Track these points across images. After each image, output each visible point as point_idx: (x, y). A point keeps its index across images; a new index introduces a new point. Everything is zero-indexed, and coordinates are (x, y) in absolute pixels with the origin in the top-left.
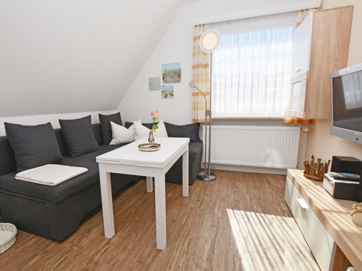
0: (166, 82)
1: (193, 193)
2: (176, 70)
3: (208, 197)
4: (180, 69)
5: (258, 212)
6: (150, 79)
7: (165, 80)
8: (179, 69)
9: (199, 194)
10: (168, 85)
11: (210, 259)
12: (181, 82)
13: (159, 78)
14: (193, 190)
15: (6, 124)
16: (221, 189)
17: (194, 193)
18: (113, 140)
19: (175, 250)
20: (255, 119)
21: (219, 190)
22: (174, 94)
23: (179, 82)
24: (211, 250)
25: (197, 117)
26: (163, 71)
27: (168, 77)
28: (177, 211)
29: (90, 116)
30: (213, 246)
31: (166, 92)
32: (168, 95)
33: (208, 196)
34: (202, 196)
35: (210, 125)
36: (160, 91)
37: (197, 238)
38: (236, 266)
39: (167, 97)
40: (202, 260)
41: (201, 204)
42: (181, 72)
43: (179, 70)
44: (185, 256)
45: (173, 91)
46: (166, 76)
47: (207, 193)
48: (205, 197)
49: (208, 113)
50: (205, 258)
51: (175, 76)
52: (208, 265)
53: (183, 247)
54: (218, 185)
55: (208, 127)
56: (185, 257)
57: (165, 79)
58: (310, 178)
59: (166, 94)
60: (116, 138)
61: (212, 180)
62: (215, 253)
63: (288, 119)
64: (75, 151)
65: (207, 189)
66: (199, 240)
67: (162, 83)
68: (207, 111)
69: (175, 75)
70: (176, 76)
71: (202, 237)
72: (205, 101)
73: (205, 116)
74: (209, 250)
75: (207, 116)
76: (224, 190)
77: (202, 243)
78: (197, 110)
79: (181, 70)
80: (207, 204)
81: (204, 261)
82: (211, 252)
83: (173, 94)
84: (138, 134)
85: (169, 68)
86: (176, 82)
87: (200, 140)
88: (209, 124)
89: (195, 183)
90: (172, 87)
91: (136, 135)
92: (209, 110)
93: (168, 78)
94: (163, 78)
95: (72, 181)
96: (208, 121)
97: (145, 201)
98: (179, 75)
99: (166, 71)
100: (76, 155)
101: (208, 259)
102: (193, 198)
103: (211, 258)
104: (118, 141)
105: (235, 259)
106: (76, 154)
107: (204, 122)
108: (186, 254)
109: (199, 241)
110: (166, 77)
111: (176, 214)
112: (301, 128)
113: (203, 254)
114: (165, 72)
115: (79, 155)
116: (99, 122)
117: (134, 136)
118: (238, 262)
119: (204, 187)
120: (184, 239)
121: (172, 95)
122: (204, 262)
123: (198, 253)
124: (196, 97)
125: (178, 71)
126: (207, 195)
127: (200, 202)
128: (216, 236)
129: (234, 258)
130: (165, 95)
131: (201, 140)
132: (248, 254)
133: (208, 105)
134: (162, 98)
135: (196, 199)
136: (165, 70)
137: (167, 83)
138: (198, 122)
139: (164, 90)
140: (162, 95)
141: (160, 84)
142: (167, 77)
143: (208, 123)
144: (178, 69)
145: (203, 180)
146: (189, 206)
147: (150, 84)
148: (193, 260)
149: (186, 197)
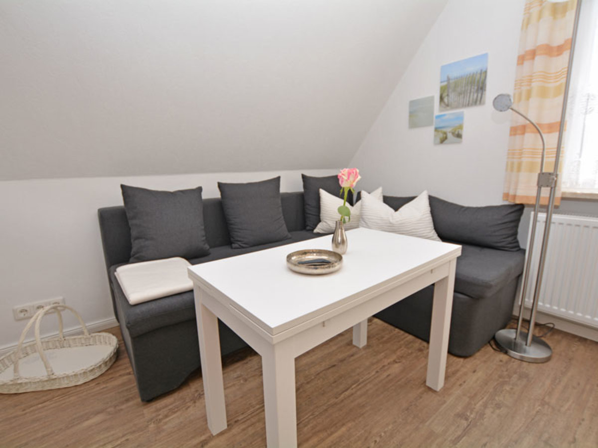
0: (448, 105)
1: (459, 383)
2: (473, 74)
3: (499, 415)
4: (484, 70)
6: (412, 103)
7: (444, 103)
8: (481, 70)
9: (476, 395)
10: (449, 113)
12: (484, 103)
13: (432, 98)
14: (465, 374)
15: (123, 187)
16: (553, 401)
17: (461, 385)
18: (320, 224)
21: (543, 403)
22: (465, 133)
23: (478, 102)
25: (516, 189)
26: (441, 82)
27: (452, 95)
28: (388, 425)
29: (279, 178)
31: (444, 130)
32: (450, 135)
33: (498, 411)
34: (481, 403)
35: (547, 212)
36: (431, 130)
39: (446, 141)
41: (466, 432)
42: (486, 77)
43: (481, 74)
45: (461, 127)
46: (448, 92)
47: (501, 398)
48: (488, 412)
49: (548, 179)
51: (469, 91)
54: (548, 382)
55: (542, 216)
57: (446, 100)
59: (445, 133)
60: (326, 222)
61: (535, 361)
64: (239, 239)
65: (507, 388)
67: (437, 110)
68: (543, 174)
69: (469, 88)
70: (472, 90)
72: (541, 147)
73: (536, 188)
75: (543, 189)
76: (563, 409)
78: (519, 170)
79: (486, 72)
80: (485, 440)
83: (460, 133)
84: (364, 217)
85: (455, 74)
86: (472, 105)
87: (518, 246)
88: (545, 208)
89: (478, 354)
90: (460, 117)
91: (363, 219)
92: (552, 171)
93: (452, 98)
94: (442, 99)
95: (167, 301)
96: (544, 202)
97: (334, 366)
98: (481, 85)
99: (449, 79)
100: (240, 245)
102: (450, 400)
104: (328, 227)
106: (239, 243)
107: (533, 202)
110: (448, 95)
111: (381, 436)
114: (445, 83)
115: (244, 245)
116: (302, 190)
117: (359, 221)
119: (500, 377)
121: (459, 136)
124: (518, 137)
125: (478, 76)
126: (498, 406)
127: (464, 423)
130: (441, 135)
131: (522, 247)
133: (550, 159)
134: (435, 144)
135: (459, 409)
136: (446, 79)
137: (448, 108)
138: (518, 202)
139: (441, 125)
140: (435, 136)
141: (432, 113)
142: (450, 94)
143: (542, 206)
144: (479, 72)
145: (506, 353)
146: (427, 423)
147: (412, 114)
149: (434, 391)
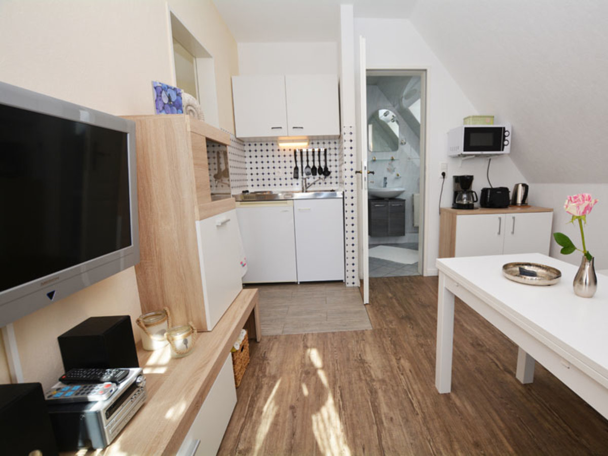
11: (374, 394)
19: (422, 391)
24: (376, 407)
30: (376, 415)
37: (407, 421)
38: (339, 394)
40: (382, 390)
44: (405, 388)
50: (380, 394)
52: (373, 385)
53: (417, 398)
56: (404, 386)
62: (370, 404)
66: (403, 418)
71: (401, 425)
74: (379, 405)
77: (394, 414)
82: (376, 404)
101: (376, 392)
103: (372, 395)
105: (341, 403)
108: (405, 390)
109: (401, 416)
113: (384, 397)
120: (425, 411)
122: (378, 387)
123: (392, 396)
128: (378, 436)
148: (392, 386)
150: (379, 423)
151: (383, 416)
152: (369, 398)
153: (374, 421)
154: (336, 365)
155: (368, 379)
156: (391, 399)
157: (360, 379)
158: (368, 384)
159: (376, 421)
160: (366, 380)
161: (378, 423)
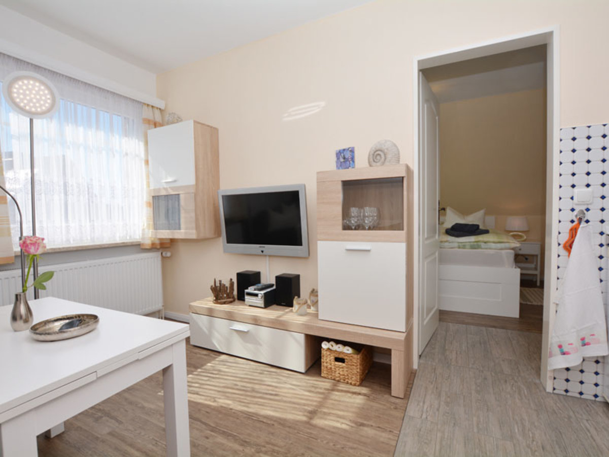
5: (193, 371)
11: (241, 442)
20: (103, 246)
30: (222, 432)
38: (265, 421)
40: (240, 451)
52: (253, 448)
58: (224, 303)
62: (235, 434)
63: (148, 242)
71: (196, 439)
74: (227, 439)
77: (209, 443)
81: (243, 450)
82: (229, 437)
101: (242, 445)
112: (162, 253)
113: (231, 447)
118: (259, 417)
122: (245, 450)
123: (224, 453)
129: (252, 419)
132: (251, 406)
150: (213, 430)
151: (216, 435)
152: (242, 437)
153: (218, 427)
154: (309, 436)
155: (263, 449)
156: (224, 450)
157: (268, 443)
158: (258, 445)
159: (217, 429)
160: (265, 447)
161: (215, 429)
